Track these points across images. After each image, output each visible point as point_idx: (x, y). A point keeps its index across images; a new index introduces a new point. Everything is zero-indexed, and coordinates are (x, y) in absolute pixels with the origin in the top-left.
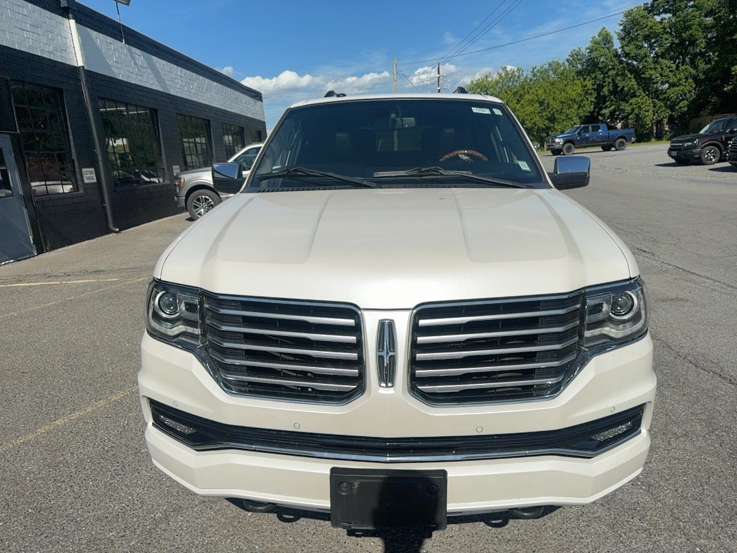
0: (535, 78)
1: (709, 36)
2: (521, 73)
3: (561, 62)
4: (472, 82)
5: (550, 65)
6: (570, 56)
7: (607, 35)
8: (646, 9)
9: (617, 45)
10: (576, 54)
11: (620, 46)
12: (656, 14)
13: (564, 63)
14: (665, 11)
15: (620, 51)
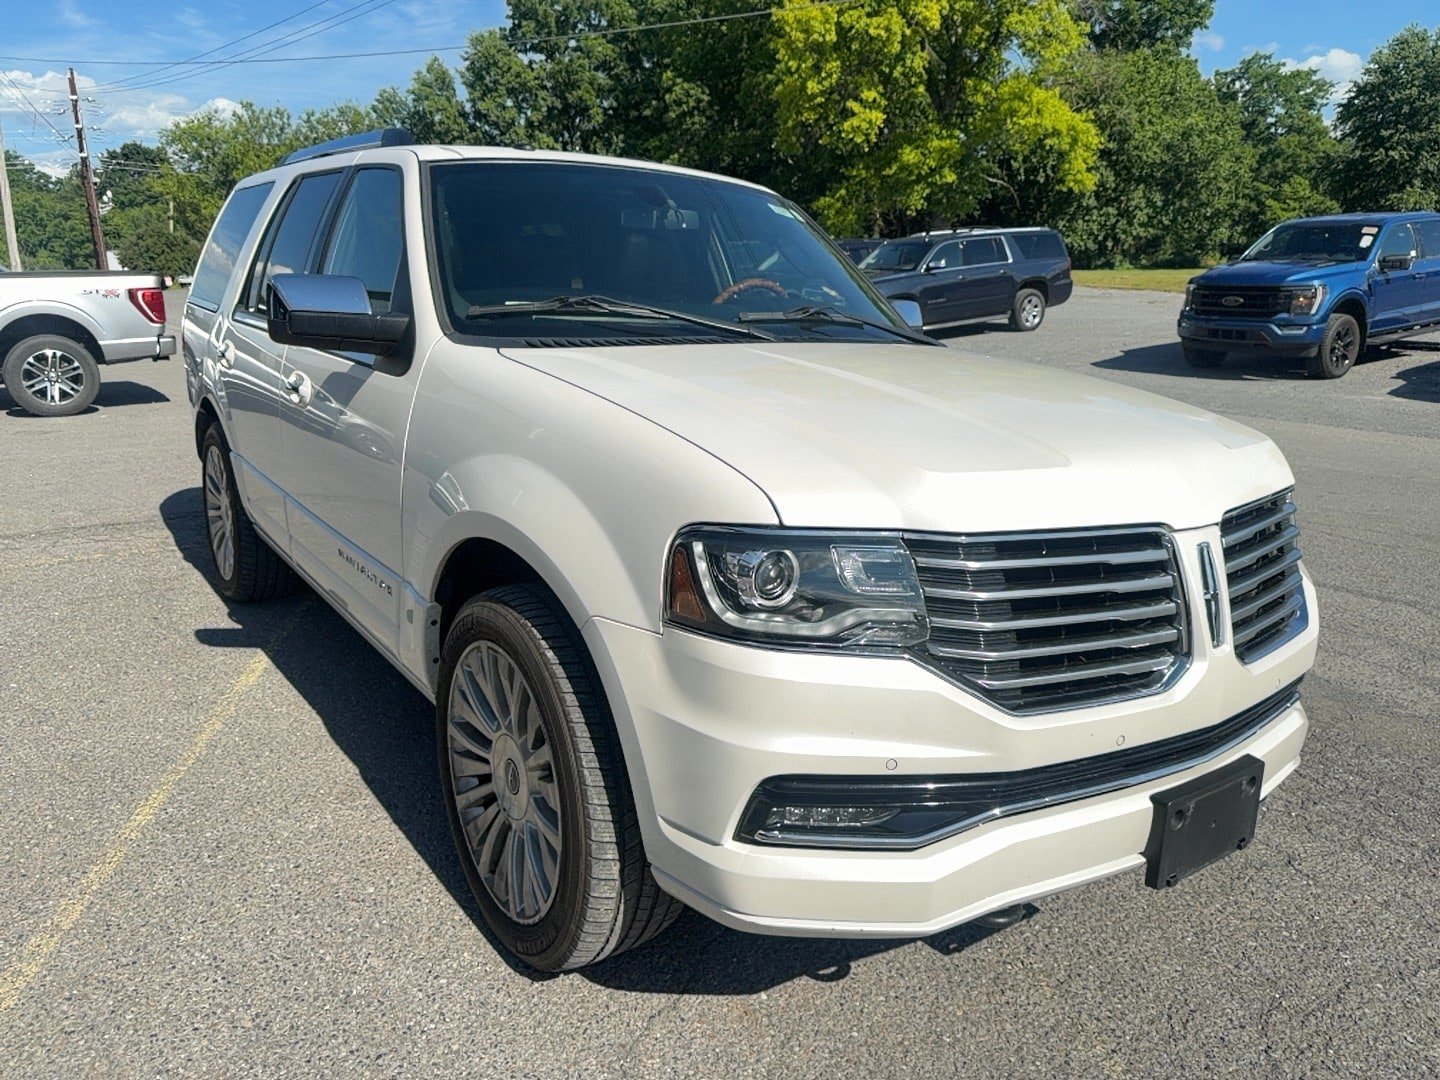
0: (315, 135)
1: (606, 104)
2: (285, 120)
3: (362, 110)
4: (177, 126)
5: (342, 112)
6: (377, 100)
7: (444, 73)
8: (504, 38)
9: (462, 94)
10: (388, 100)
11: (467, 96)
12: (520, 51)
13: (368, 114)
14: (535, 48)
15: (468, 107)
